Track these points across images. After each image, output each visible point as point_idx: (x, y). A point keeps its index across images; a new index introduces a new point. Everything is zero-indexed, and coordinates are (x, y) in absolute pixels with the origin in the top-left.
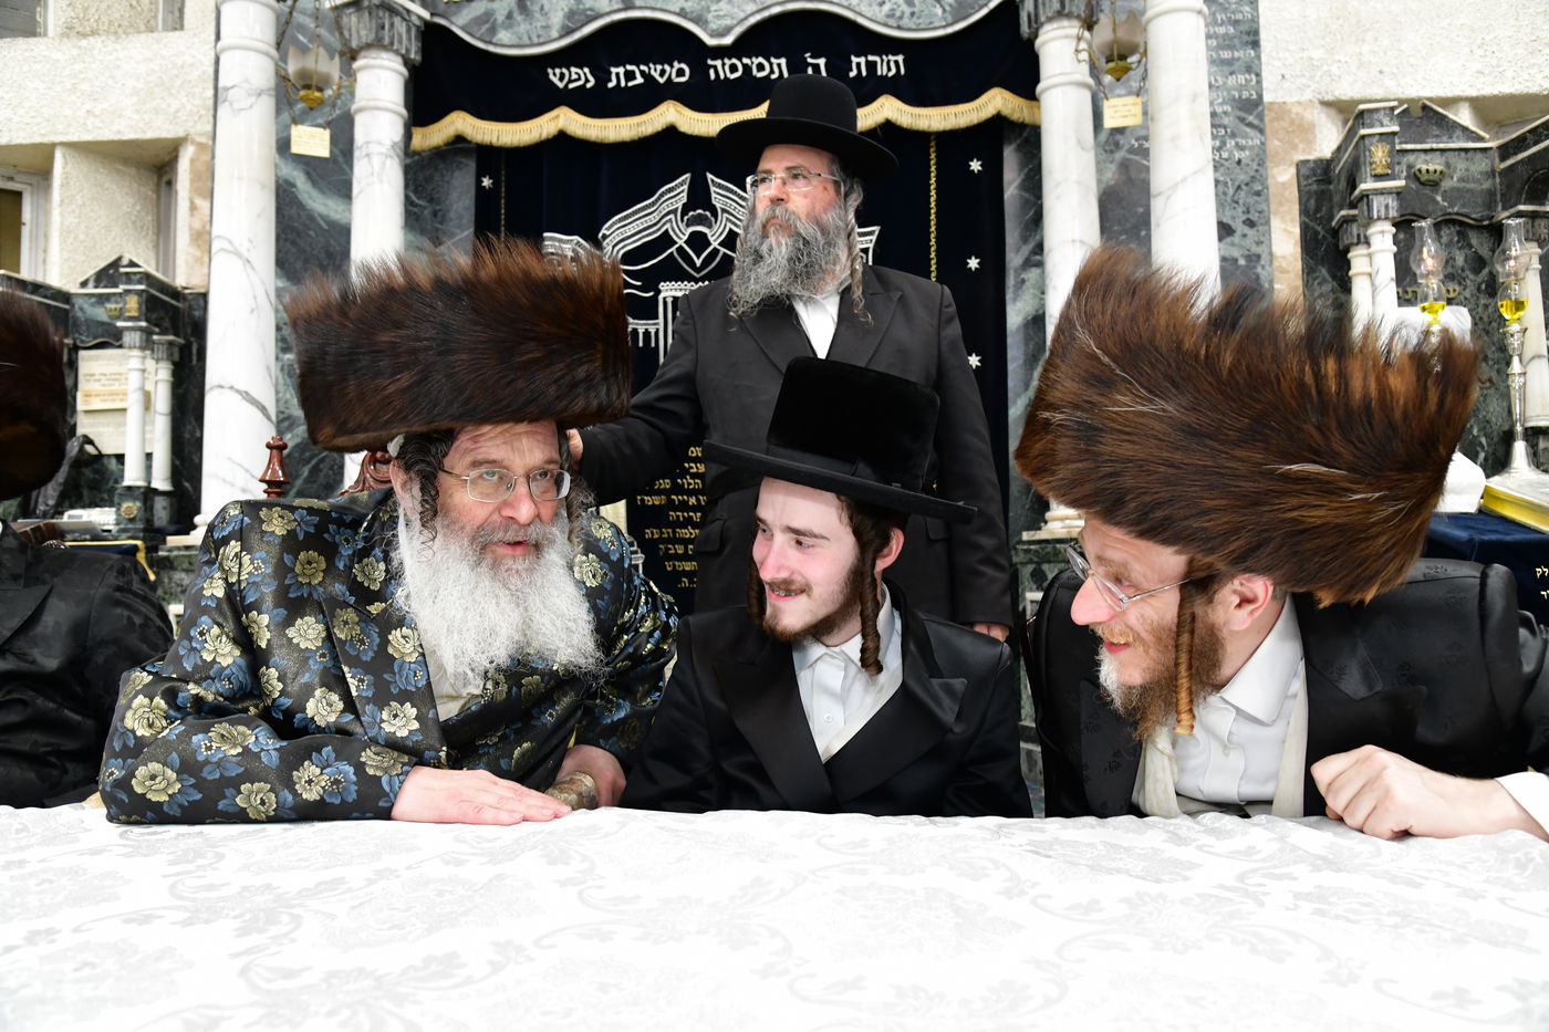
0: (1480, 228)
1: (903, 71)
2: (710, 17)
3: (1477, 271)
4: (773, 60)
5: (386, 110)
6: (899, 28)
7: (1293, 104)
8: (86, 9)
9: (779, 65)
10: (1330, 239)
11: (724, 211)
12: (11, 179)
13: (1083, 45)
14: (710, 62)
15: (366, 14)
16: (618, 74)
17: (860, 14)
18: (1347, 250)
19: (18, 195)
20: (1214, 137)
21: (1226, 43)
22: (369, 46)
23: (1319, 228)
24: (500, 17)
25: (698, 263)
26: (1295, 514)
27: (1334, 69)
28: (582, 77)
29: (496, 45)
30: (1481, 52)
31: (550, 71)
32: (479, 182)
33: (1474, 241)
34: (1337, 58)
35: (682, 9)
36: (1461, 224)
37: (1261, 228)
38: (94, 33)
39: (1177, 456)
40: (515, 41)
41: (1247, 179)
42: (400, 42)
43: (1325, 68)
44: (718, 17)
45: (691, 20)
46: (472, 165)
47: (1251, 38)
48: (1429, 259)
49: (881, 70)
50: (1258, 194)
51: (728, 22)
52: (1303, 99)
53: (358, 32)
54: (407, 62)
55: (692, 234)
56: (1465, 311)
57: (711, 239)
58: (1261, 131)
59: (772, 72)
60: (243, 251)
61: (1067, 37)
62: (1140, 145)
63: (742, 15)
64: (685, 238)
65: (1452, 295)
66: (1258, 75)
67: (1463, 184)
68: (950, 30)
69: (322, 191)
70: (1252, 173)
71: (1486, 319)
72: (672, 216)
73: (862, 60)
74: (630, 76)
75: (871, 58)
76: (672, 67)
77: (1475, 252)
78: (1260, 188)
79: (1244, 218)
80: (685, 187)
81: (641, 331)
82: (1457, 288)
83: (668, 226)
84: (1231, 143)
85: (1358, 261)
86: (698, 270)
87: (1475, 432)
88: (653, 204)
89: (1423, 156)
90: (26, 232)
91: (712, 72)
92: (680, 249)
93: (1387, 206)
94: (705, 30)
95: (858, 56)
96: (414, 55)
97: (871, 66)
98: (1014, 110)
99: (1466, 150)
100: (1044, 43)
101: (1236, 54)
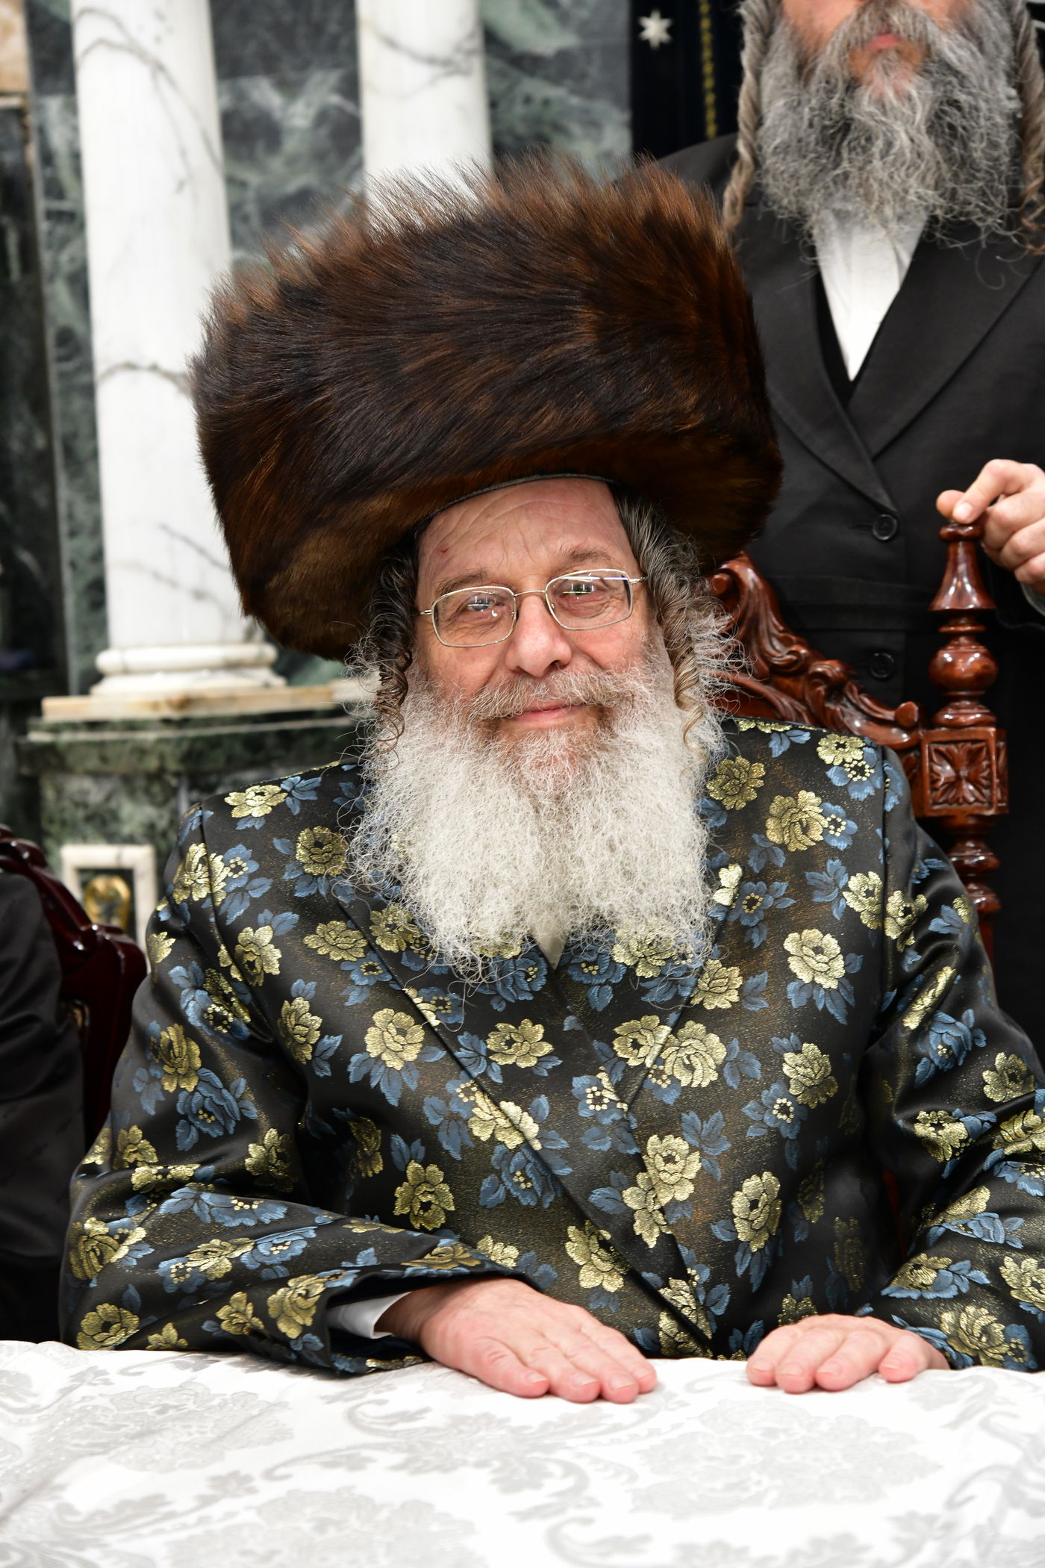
60: (146, 41)
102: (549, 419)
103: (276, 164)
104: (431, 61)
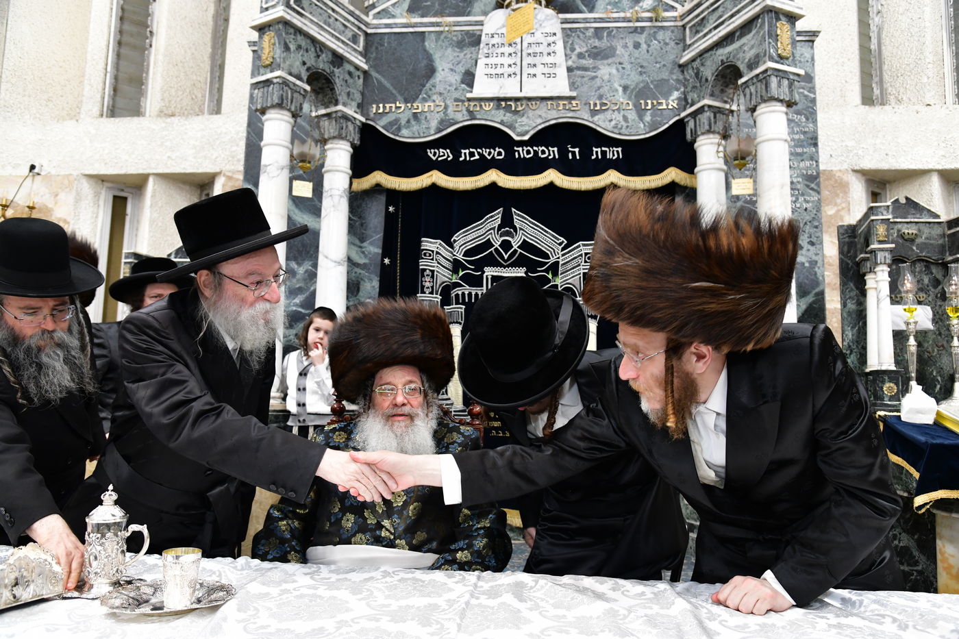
0: (937, 264)
1: (621, 157)
2: (517, 125)
3: (935, 287)
4: (550, 148)
5: (342, 171)
6: (620, 134)
7: (836, 171)
8: (170, 101)
9: (553, 151)
10: (855, 267)
11: (521, 229)
12: (122, 190)
13: (721, 149)
14: (516, 148)
15: (334, 121)
16: (465, 153)
17: (599, 126)
18: (864, 275)
19: (126, 199)
20: (792, 195)
21: (799, 143)
22: (334, 138)
23: (849, 262)
24: (403, 122)
25: (506, 257)
27: (860, 152)
28: (445, 154)
29: (400, 137)
30: (944, 145)
31: (428, 150)
32: (387, 209)
33: (934, 271)
34: (862, 146)
35: (502, 121)
36: (927, 261)
37: (818, 246)
38: (173, 115)
39: (645, 284)
40: (411, 135)
41: (810, 219)
42: (350, 135)
43: (855, 151)
44: (522, 125)
45: (506, 126)
46: (383, 198)
47: (813, 141)
48: (908, 283)
49: (609, 156)
50: (816, 227)
51: (527, 128)
52: (842, 169)
53: (329, 130)
54: (353, 146)
55: (503, 241)
56: (929, 308)
57: (513, 244)
58: (819, 193)
59: (550, 155)
61: (712, 143)
62: (751, 199)
63: (535, 125)
64: (499, 243)
65: (922, 299)
66: (817, 162)
67: (927, 241)
68: (647, 136)
69: (300, 210)
70: (813, 216)
71: (940, 313)
72: (492, 231)
73: (599, 150)
74: (472, 154)
75: (603, 149)
76: (495, 150)
77: (935, 277)
78: (817, 224)
79: (809, 240)
80: (500, 215)
81: (473, 294)
82: (924, 295)
83: (490, 236)
84: (801, 199)
85: (870, 281)
86: (506, 261)
87: (934, 374)
88: (482, 224)
89: (906, 225)
90: (128, 219)
91: (517, 154)
92: (496, 250)
93: (885, 257)
94: (514, 132)
95: (596, 147)
96: (357, 142)
97: (604, 153)
98: (681, 179)
99: (930, 223)
100: (699, 146)
101: (805, 150)
102: (409, 351)
103: (294, 281)
104: (335, 262)
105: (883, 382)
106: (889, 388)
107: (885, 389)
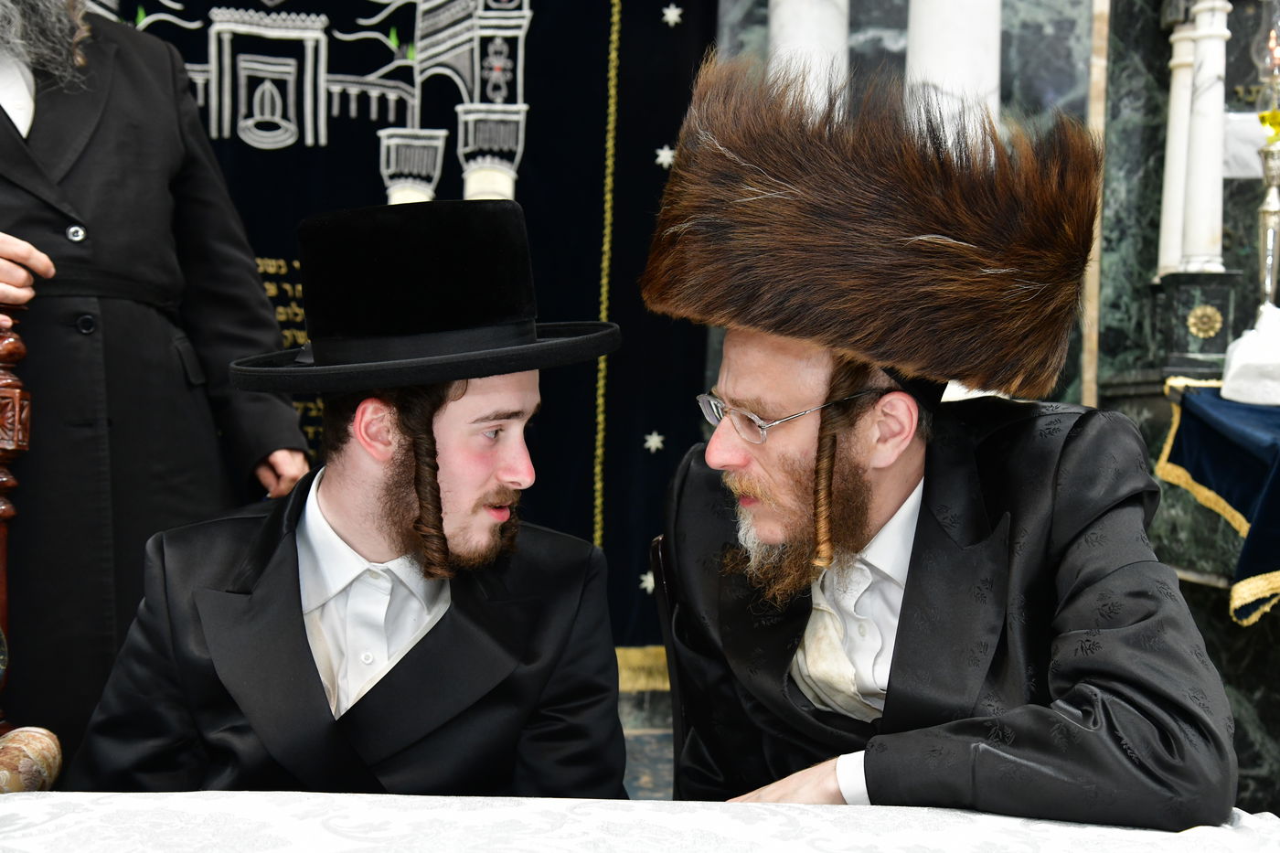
18: (1170, 30)
26: (928, 289)
39: (807, 239)
85: (1183, 47)
105: (1189, 304)
106: (1201, 318)
107: (1191, 320)
